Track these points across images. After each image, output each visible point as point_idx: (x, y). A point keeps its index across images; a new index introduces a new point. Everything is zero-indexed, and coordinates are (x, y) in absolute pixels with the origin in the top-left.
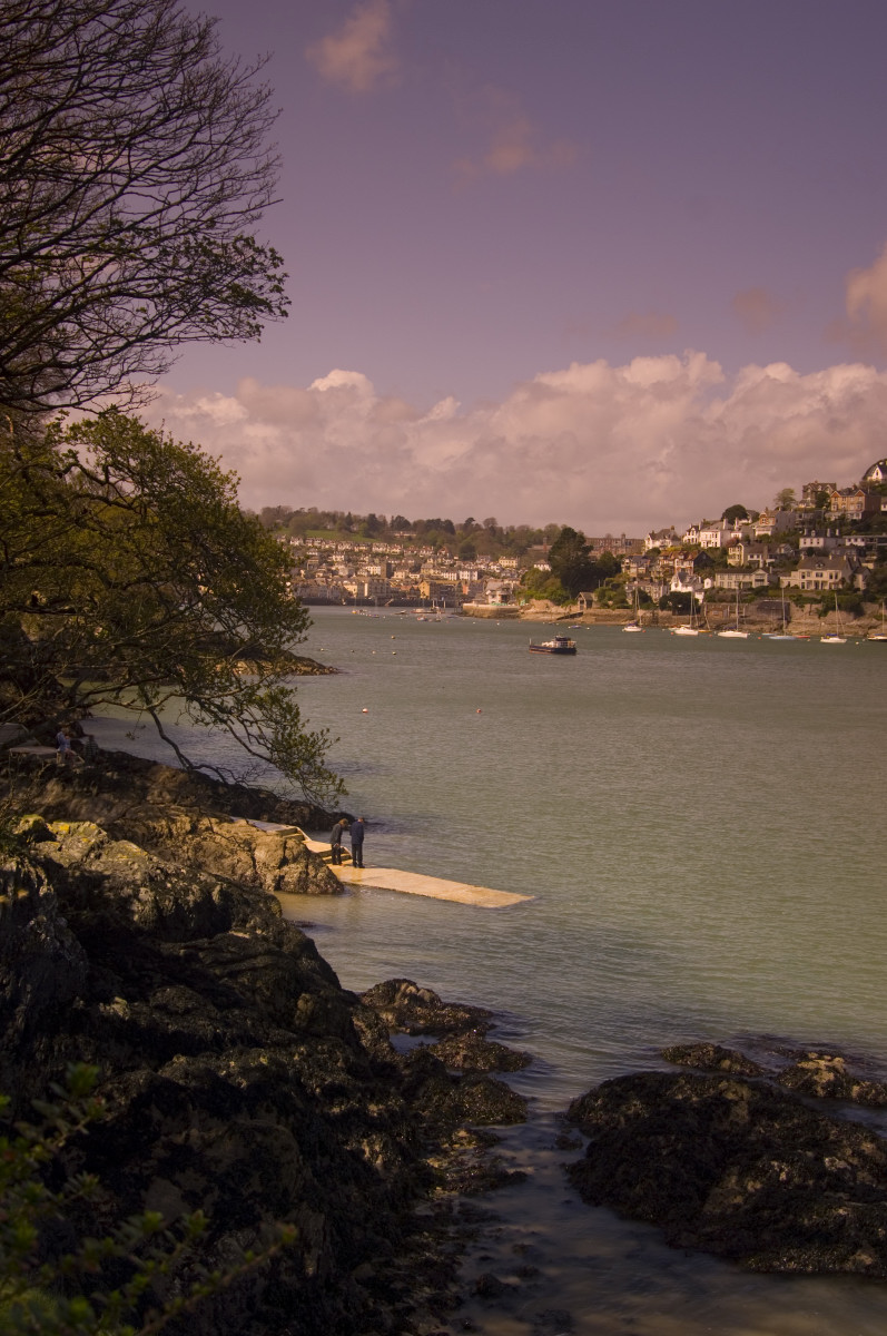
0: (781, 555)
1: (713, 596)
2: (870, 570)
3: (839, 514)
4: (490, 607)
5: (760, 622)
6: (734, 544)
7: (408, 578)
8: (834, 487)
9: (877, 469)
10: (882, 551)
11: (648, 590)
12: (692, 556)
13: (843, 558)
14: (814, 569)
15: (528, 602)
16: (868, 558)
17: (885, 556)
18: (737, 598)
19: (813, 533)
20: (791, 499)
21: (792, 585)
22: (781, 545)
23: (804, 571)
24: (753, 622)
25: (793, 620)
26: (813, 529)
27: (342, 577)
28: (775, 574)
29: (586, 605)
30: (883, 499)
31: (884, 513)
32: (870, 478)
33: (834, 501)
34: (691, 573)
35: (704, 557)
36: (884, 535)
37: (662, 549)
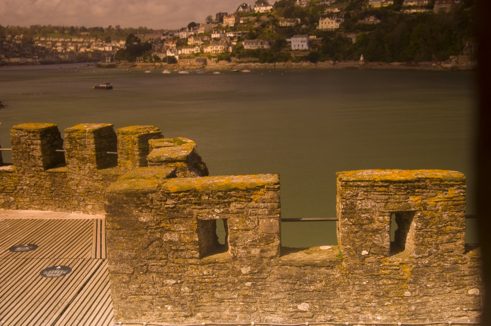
0: (206, 41)
1: (182, 57)
2: (234, 45)
3: (226, 24)
4: (106, 64)
5: (197, 65)
6: (190, 36)
7: (85, 50)
8: (226, 14)
9: (241, 7)
10: (239, 38)
11: (159, 55)
12: (176, 41)
13: (225, 41)
14: (215, 46)
15: (119, 61)
16: (234, 41)
17: (240, 40)
18: (189, 57)
19: (216, 32)
20: (211, 19)
21: (208, 51)
22: (206, 37)
23: (212, 46)
24: (194, 66)
25: (208, 64)
26: (217, 30)
27: (59, 53)
28: (202, 48)
29: (139, 62)
30: (242, 18)
31: (242, 24)
32: (238, 10)
33: (224, 20)
34: (175, 48)
35: (180, 42)
36: (240, 32)
37: (166, 39)
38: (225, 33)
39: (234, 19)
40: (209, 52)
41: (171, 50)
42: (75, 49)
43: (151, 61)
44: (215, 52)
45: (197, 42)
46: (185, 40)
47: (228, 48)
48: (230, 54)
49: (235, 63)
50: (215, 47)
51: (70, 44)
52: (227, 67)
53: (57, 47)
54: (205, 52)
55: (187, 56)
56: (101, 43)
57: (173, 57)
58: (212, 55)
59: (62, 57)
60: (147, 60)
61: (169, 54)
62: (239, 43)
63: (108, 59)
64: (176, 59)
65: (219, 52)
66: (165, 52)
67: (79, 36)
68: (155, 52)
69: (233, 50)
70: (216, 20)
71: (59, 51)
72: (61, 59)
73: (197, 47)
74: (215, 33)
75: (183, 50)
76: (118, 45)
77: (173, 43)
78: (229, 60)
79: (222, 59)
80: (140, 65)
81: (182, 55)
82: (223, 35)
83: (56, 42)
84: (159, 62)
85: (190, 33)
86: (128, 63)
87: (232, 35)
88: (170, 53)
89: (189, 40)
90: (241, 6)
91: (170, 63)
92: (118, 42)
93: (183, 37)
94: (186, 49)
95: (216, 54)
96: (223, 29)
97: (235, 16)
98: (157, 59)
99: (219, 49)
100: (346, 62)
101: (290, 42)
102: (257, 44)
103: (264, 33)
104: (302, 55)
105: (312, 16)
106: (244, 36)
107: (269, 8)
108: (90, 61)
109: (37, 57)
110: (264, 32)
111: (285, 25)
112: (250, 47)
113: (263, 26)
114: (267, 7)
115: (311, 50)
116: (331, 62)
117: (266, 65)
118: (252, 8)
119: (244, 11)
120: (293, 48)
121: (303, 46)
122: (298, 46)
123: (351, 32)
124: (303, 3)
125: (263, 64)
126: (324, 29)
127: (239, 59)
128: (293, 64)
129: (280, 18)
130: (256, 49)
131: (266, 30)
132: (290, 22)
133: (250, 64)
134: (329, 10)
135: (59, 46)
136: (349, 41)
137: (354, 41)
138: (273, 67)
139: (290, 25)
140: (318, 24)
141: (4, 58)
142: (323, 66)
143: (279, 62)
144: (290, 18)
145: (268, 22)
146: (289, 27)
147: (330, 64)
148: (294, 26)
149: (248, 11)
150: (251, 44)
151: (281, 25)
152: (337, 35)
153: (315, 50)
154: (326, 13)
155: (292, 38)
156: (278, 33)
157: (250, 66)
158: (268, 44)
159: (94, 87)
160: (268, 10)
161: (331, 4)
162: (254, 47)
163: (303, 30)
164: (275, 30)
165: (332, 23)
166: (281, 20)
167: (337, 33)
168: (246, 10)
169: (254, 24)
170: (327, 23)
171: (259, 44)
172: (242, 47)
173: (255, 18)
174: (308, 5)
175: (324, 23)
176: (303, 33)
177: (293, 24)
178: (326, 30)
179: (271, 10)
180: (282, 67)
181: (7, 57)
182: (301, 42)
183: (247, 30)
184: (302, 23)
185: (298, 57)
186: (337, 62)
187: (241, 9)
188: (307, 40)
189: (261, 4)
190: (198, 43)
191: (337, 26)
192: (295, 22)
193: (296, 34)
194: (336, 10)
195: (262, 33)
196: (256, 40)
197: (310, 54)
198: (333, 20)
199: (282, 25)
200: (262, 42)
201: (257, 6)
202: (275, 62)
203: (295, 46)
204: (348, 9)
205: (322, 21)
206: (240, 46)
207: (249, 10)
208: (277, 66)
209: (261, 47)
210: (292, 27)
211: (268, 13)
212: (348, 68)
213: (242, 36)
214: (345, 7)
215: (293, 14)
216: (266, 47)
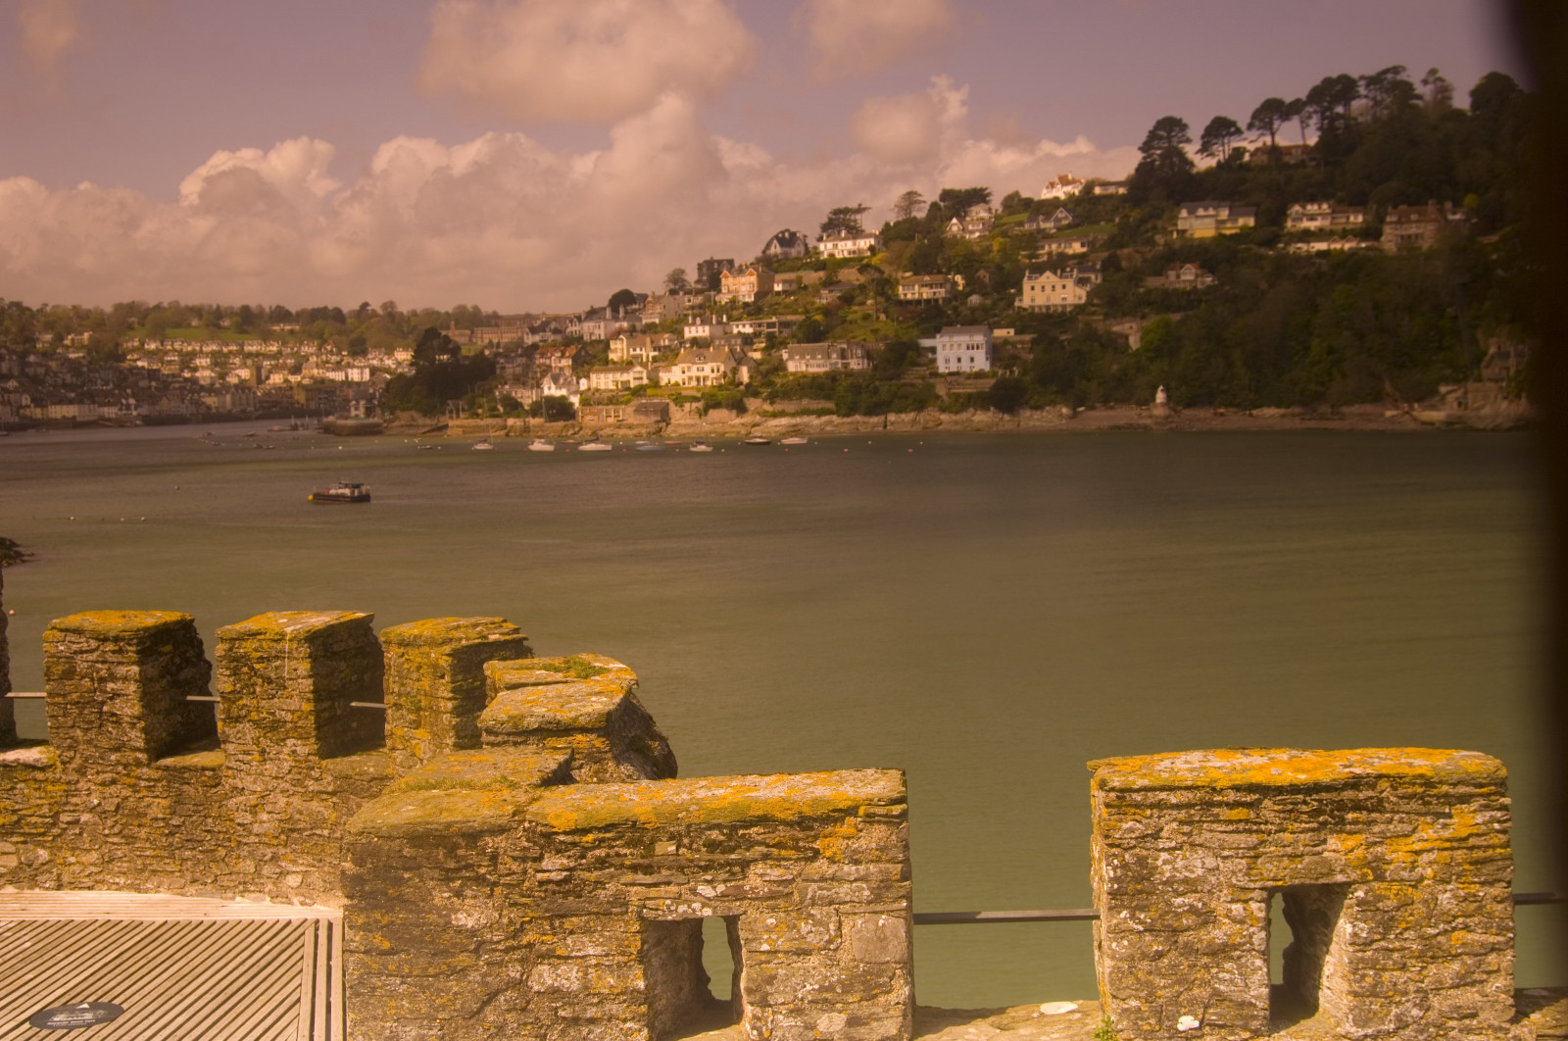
0: (665, 347)
1: (590, 399)
2: (755, 361)
3: (730, 296)
4: (350, 422)
5: (638, 425)
6: (616, 335)
7: (286, 381)
8: (731, 262)
9: (775, 242)
10: (770, 337)
11: (519, 395)
12: (572, 350)
13: (727, 349)
14: (694, 363)
15: (392, 413)
16: (755, 347)
17: (773, 343)
18: (613, 400)
19: (698, 320)
20: (683, 280)
21: (672, 382)
22: (667, 336)
23: (685, 365)
24: (630, 427)
25: (672, 421)
26: (700, 316)
27: (202, 387)
28: (656, 370)
29: (454, 415)
30: (778, 277)
31: (778, 293)
32: (768, 252)
33: (724, 281)
34: (568, 372)
35: (583, 353)
36: (774, 319)
37: (541, 344)
38: (727, 324)
39: (754, 279)
40: (677, 384)
41: (555, 380)
42: (252, 375)
43: (493, 413)
44: (694, 383)
45: (638, 351)
46: (601, 346)
47: (735, 371)
48: (742, 387)
49: (758, 418)
50: (694, 368)
51: (237, 361)
52: (735, 429)
53: (195, 369)
54: (663, 383)
55: (605, 395)
56: (334, 359)
57: (563, 398)
58: (684, 393)
59: (211, 401)
60: (480, 411)
61: (550, 390)
62: (770, 355)
63: (357, 409)
64: (572, 404)
65: (709, 383)
66: (539, 386)
67: (267, 337)
68: (506, 383)
69: (751, 377)
70: (697, 282)
71: (202, 382)
72: (209, 408)
73: (638, 368)
74: (694, 324)
75: (593, 376)
76: (389, 362)
77: (563, 356)
78: (740, 408)
79: (717, 405)
80: (458, 427)
81: (590, 394)
82: (719, 330)
83: (193, 355)
84: (518, 416)
85: (617, 325)
86: (421, 421)
87: (748, 330)
88: (553, 386)
89: (613, 345)
90: (776, 237)
91: (552, 418)
92: (390, 352)
93: (593, 338)
94: (602, 376)
95: (698, 390)
96: (721, 310)
97: (756, 270)
98: (513, 407)
99: (708, 372)
100: (1112, 408)
101: (933, 350)
102: (829, 356)
103: (851, 322)
104: (970, 389)
105: (1000, 268)
106: (786, 333)
107: (864, 244)
108: (300, 413)
109: (132, 401)
110: (850, 317)
111: (917, 296)
112: (807, 366)
113: (847, 300)
114: (858, 241)
115: (1000, 372)
116: (1065, 410)
117: (858, 422)
118: (811, 242)
119: (785, 254)
120: (942, 370)
121: (972, 360)
122: (959, 360)
123: (1124, 315)
124: (970, 227)
125: (848, 420)
126: (1040, 307)
127: (772, 403)
128: (944, 417)
129: (900, 275)
130: (826, 373)
131: (855, 312)
132: (931, 286)
133: (806, 419)
134: (1054, 246)
135: (203, 368)
136: (1117, 344)
137: (1134, 342)
138: (881, 429)
139: (931, 296)
140: (1020, 292)
141: (29, 407)
142: (1038, 423)
143: (899, 411)
144: (929, 273)
145: (862, 288)
146: (928, 301)
147: (1061, 415)
148: (944, 299)
149: (799, 253)
150: (808, 357)
151: (902, 297)
152: (1081, 325)
153: (1012, 372)
154: (1045, 258)
155: (938, 336)
156: (893, 321)
157: (807, 425)
158: (863, 357)
159: (311, 497)
160: (860, 251)
161: (1059, 229)
162: (819, 366)
163: (973, 310)
164: (886, 312)
165: (1064, 287)
166: (902, 282)
167: (1080, 317)
168: (793, 252)
169: (816, 293)
170: (1048, 289)
171: (834, 356)
172: (780, 367)
173: (822, 274)
174: (987, 233)
175: (1038, 289)
176: (971, 321)
177: (941, 293)
178: (1044, 310)
179: (872, 248)
180: (908, 428)
181: (39, 402)
182: (968, 348)
183: (795, 313)
184: (968, 289)
185: (958, 396)
186: (1081, 409)
187: (776, 249)
188: (987, 342)
189: (839, 232)
190: (641, 355)
191: (1080, 298)
192: (948, 286)
193: (951, 324)
194: (1077, 248)
195: (845, 321)
196: (825, 344)
197: (996, 387)
198: (1066, 277)
199: (905, 295)
200: (843, 350)
201: (828, 236)
202: (885, 413)
203: (947, 361)
204: (1114, 243)
205: (1032, 283)
206: (776, 363)
207: (802, 249)
208: (892, 423)
209: (840, 366)
210: (936, 300)
211: (862, 259)
212: (1119, 427)
213: (780, 332)
214: (1102, 237)
215: (939, 262)
216: (855, 364)
